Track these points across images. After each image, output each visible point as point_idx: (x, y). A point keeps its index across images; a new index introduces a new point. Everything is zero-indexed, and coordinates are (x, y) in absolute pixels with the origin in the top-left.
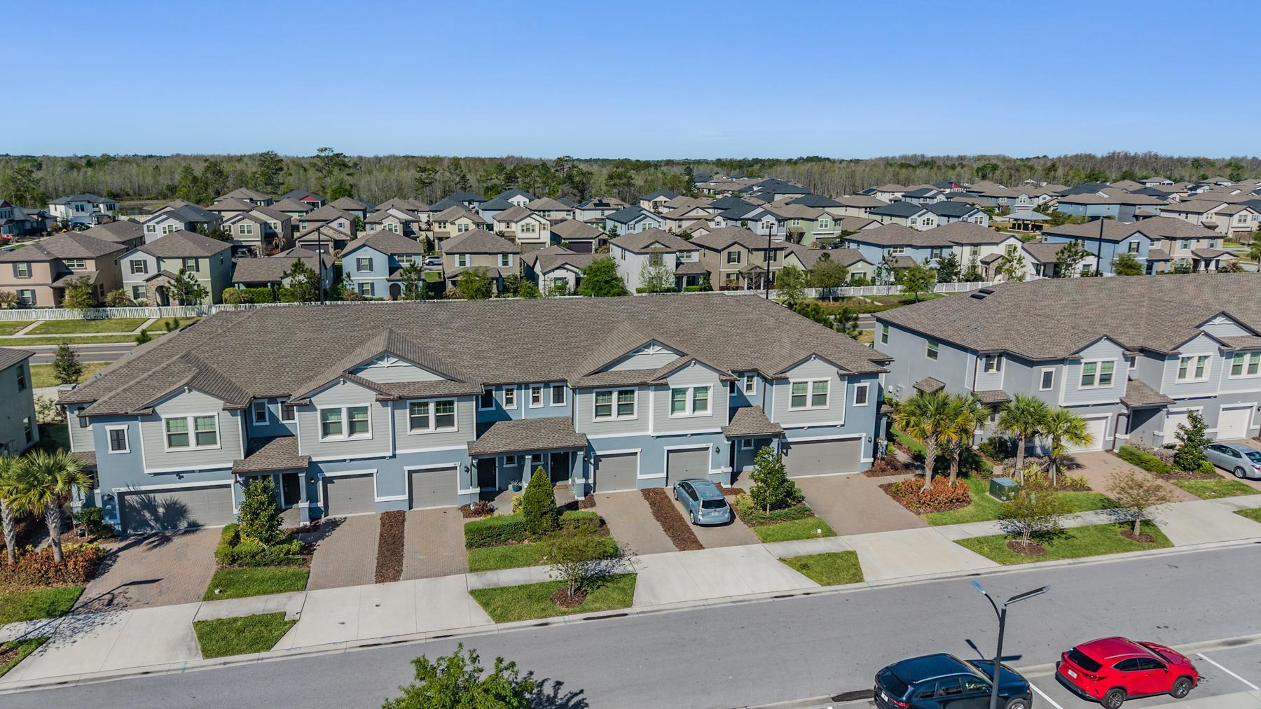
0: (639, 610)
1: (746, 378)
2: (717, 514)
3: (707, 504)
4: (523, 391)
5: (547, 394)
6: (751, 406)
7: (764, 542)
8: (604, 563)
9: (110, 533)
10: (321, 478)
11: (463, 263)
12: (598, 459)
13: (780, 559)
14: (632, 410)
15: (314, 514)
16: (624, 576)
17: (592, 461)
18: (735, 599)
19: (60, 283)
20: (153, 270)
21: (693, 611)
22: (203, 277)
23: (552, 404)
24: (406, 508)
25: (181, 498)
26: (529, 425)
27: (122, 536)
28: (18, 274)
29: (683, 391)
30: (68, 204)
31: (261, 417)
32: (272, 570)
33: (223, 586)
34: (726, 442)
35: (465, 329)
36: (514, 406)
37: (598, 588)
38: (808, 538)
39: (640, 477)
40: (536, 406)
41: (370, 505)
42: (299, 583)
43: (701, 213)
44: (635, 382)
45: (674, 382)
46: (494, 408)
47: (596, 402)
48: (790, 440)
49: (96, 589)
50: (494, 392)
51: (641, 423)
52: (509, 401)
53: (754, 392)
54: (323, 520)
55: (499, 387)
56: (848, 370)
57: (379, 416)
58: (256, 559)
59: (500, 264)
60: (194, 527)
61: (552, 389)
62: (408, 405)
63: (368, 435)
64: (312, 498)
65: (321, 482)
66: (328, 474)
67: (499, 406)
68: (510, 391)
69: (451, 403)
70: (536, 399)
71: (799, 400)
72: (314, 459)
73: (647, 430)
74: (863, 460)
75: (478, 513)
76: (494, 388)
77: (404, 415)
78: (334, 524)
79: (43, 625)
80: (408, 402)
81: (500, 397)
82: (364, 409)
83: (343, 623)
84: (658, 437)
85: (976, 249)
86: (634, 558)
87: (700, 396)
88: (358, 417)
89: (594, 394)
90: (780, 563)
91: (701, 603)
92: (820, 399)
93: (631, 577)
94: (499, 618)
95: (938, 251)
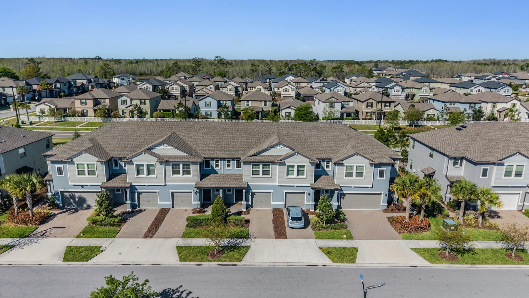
0: (243, 264)
1: (326, 162)
2: (297, 223)
3: (293, 219)
4: (223, 161)
5: (233, 163)
6: (329, 175)
7: (316, 239)
8: (239, 240)
9: (57, 207)
10: (136, 192)
11: (248, 105)
12: (253, 194)
13: (320, 248)
14: (269, 173)
15: (133, 206)
16: (244, 247)
17: (251, 194)
18: (289, 264)
19: (96, 108)
20: (129, 104)
21: (267, 267)
22: (146, 107)
23: (235, 168)
24: (171, 207)
25: (84, 195)
26: (225, 177)
27: (63, 208)
28: (82, 104)
29: (293, 166)
30: (119, 77)
31: (116, 165)
32: (107, 228)
33: (86, 233)
34: (312, 191)
35: (205, 133)
36: (219, 168)
37: (230, 251)
38: (338, 239)
39: (272, 203)
40: (229, 168)
41: (156, 204)
42: (113, 235)
43: (366, 84)
44: (270, 161)
45: (288, 162)
46: (210, 168)
47: (253, 168)
48: (345, 192)
49: (42, 228)
50: (210, 161)
51: (273, 179)
52: (217, 165)
53: (330, 169)
54: (137, 209)
55: (212, 159)
56: (374, 162)
57: (159, 168)
58: (102, 223)
59: (263, 105)
60: (89, 207)
61: (235, 161)
62: (171, 164)
63: (154, 176)
64: (133, 199)
65: (136, 194)
66: (139, 191)
67: (212, 167)
68: (217, 161)
69: (189, 165)
70: (229, 166)
71: (349, 174)
72: (133, 184)
73: (276, 182)
74: (382, 204)
75: (199, 212)
76: (210, 159)
77: (169, 169)
78: (141, 211)
79: (17, 240)
80: (171, 163)
81: (213, 163)
82: (153, 165)
83: (120, 254)
84: (280, 186)
85: (494, 105)
86: (253, 240)
87: (301, 169)
88: (151, 168)
89: (251, 165)
90: (320, 250)
91: (272, 264)
92: (360, 174)
93: (248, 248)
94: (182, 260)
95: (473, 105)
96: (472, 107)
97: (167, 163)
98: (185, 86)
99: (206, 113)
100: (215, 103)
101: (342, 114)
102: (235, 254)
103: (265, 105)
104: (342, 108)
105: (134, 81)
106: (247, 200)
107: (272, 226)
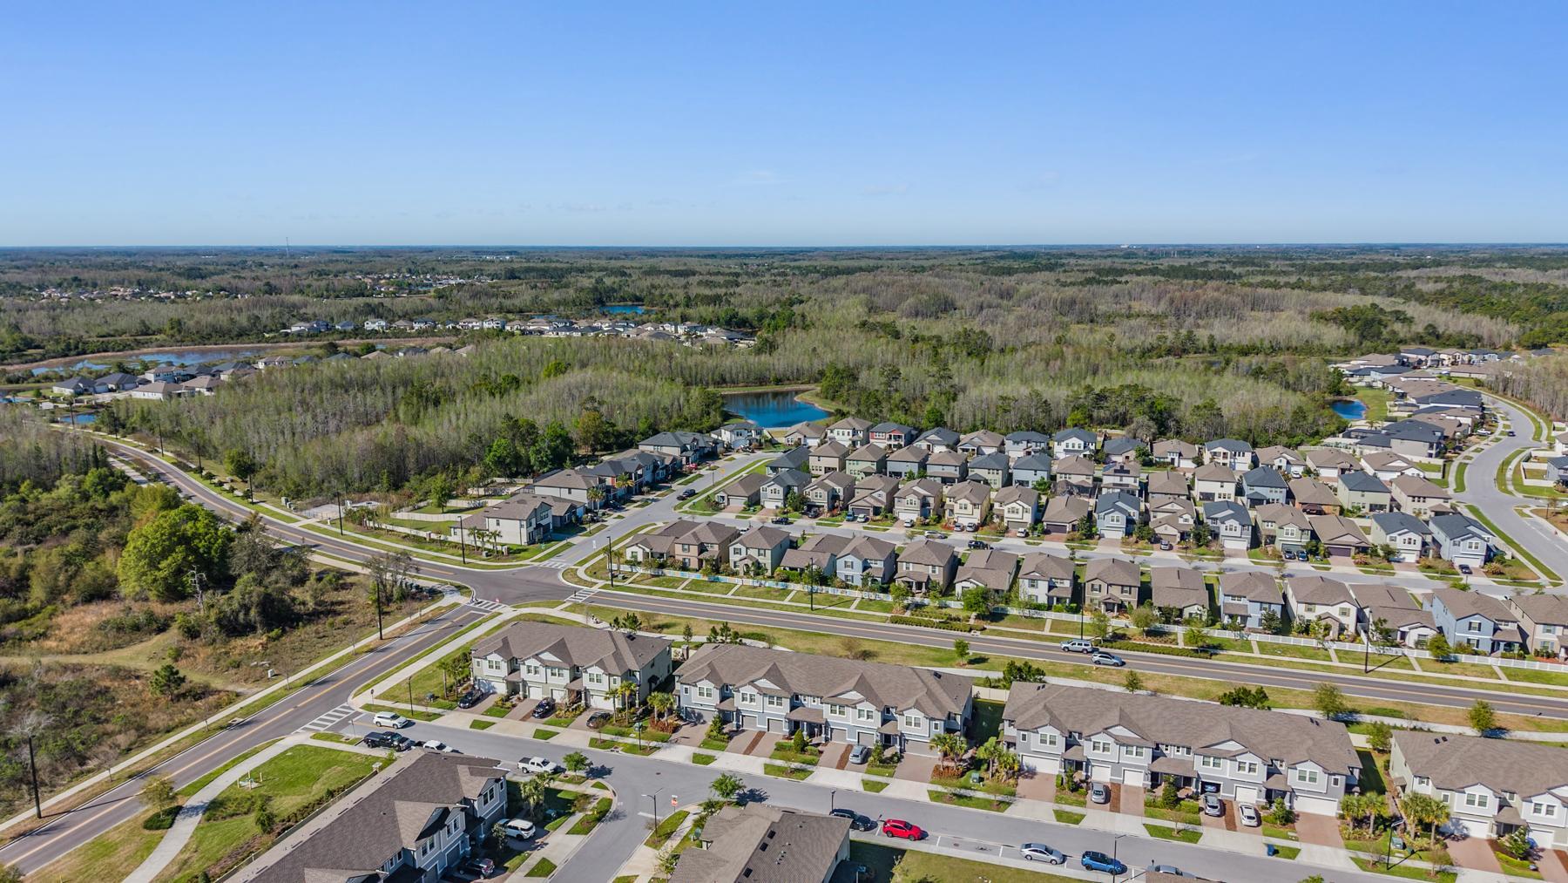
0: (803, 782)
2: (859, 759)
3: (857, 755)
4: (809, 697)
6: (890, 722)
7: (866, 773)
9: (681, 718)
11: (908, 568)
12: (832, 729)
13: (861, 779)
14: (844, 713)
15: (738, 726)
16: (810, 771)
17: (829, 729)
18: (835, 787)
19: (701, 557)
20: (744, 555)
21: (818, 787)
22: (766, 561)
23: (819, 705)
24: (766, 731)
25: (702, 712)
26: (811, 710)
27: (685, 720)
28: (684, 550)
29: (863, 710)
30: (732, 431)
31: (727, 691)
32: (718, 743)
33: (705, 744)
34: (877, 733)
36: (806, 703)
37: (800, 772)
38: (881, 775)
40: (813, 704)
41: (755, 727)
42: (722, 749)
43: (1176, 507)
44: (844, 703)
45: (859, 706)
46: (799, 702)
47: (832, 707)
48: (906, 738)
49: (674, 736)
50: (799, 696)
51: (847, 719)
52: (804, 700)
54: (741, 729)
55: (802, 694)
56: (928, 716)
57: (759, 698)
58: (715, 738)
59: (930, 572)
60: (704, 722)
61: (819, 699)
63: (755, 704)
64: (738, 720)
65: (741, 716)
66: (743, 714)
67: (801, 701)
68: (804, 697)
69: (782, 697)
70: (814, 701)
71: (909, 723)
72: (739, 708)
73: (850, 722)
75: (787, 739)
76: (800, 694)
77: (767, 699)
78: (743, 731)
79: (659, 744)
80: (768, 695)
81: (801, 698)
83: (727, 763)
84: (854, 725)
85: (1310, 607)
86: (819, 766)
87: (870, 714)
89: (830, 705)
91: (824, 785)
92: (917, 724)
93: (812, 772)
94: (766, 773)
95: (1267, 606)
96: (1265, 609)
97: (765, 695)
98: (837, 488)
99: (846, 576)
100: (858, 564)
101: (1050, 599)
102: (802, 775)
103: (934, 572)
104: (1050, 588)
105: (758, 437)
106: (826, 733)
107: (839, 758)
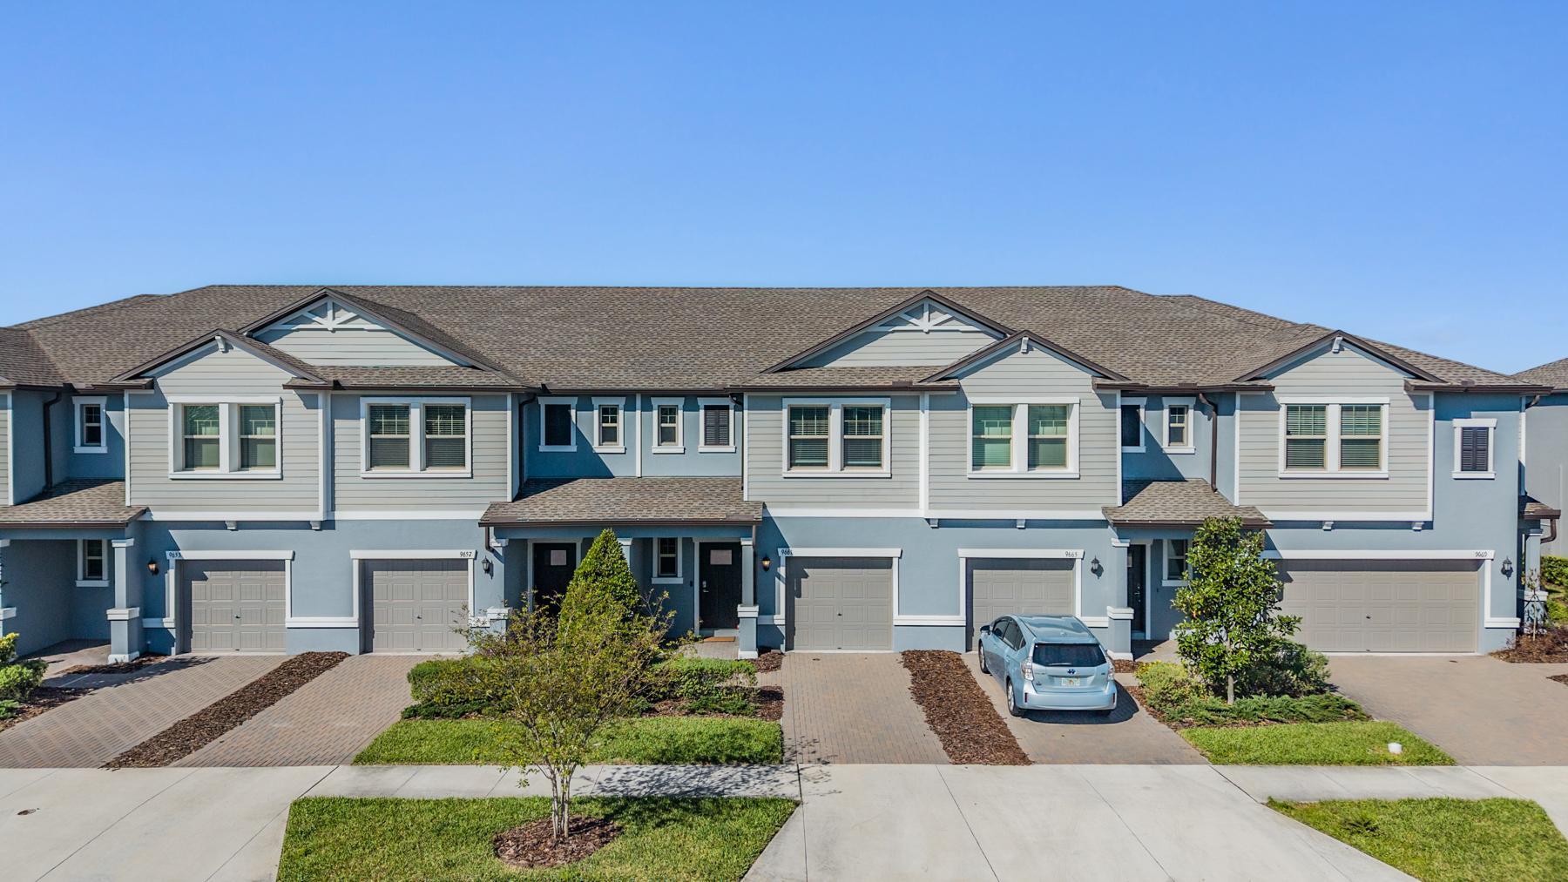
1: (1166, 412)
3: (1048, 653)
4: (638, 412)
5: (691, 423)
6: (1182, 480)
7: (1215, 762)
10: (172, 563)
12: (798, 568)
13: (1272, 803)
14: (879, 457)
17: (782, 571)
23: (702, 448)
24: (352, 644)
31: (93, 436)
36: (618, 447)
37: (662, 823)
39: (898, 619)
40: (667, 448)
45: (980, 389)
46: (573, 448)
47: (792, 430)
48: (1286, 554)
50: (573, 412)
51: (900, 487)
52: (608, 435)
53: (1189, 446)
54: (174, 655)
55: (585, 398)
56: (1433, 379)
61: (702, 412)
62: (364, 410)
63: (274, 472)
64: (147, 602)
66: (187, 555)
67: (583, 443)
68: (608, 414)
69: (459, 412)
70: (667, 436)
71: (1305, 452)
73: (914, 504)
74: (1489, 620)
76: (573, 401)
77: (355, 433)
80: (365, 403)
81: (588, 423)
82: (268, 410)
84: (942, 523)
86: (812, 770)
87: (1047, 432)
90: (1270, 812)
92: (1361, 452)
102: (696, 839)
106: (764, 603)
